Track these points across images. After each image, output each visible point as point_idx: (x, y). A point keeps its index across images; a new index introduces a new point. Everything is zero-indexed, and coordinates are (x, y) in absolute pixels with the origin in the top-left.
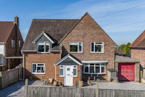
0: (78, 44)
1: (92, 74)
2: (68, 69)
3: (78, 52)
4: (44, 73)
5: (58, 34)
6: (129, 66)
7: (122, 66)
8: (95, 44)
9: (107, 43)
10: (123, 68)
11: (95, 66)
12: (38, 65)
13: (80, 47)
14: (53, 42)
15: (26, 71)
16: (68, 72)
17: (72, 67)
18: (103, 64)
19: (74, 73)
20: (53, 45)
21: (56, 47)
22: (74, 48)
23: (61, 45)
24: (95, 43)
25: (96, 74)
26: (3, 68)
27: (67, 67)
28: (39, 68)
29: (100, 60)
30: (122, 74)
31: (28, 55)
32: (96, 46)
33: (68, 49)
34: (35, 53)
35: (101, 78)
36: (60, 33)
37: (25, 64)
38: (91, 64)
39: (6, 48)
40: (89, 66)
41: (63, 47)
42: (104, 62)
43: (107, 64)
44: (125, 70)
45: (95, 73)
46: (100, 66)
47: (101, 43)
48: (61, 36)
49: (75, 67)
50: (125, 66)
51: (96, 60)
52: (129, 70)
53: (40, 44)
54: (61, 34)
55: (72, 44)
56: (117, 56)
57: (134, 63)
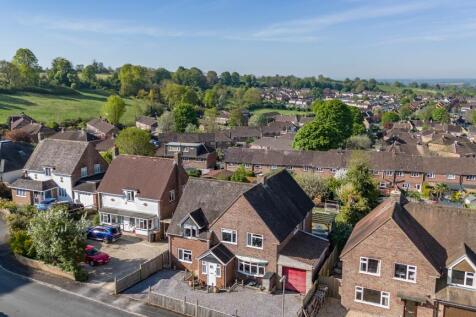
0: (230, 232)
1: (247, 274)
2: (211, 267)
3: (232, 242)
4: (192, 262)
5: (213, 211)
6: (299, 272)
7: (290, 271)
8: (252, 236)
9: (267, 237)
10: (291, 273)
11: (251, 265)
12: (185, 251)
13: (234, 235)
14: (200, 227)
15: (173, 257)
16: (211, 270)
17: (215, 265)
18: (262, 264)
19: (218, 271)
20: (201, 231)
21: (203, 233)
22: (227, 237)
23: (211, 231)
24: (252, 234)
25: (252, 275)
26: (157, 236)
27: (210, 264)
28: (186, 255)
29: (259, 259)
30: (290, 281)
31: (174, 238)
32: (253, 238)
33: (220, 237)
34: (182, 237)
35: (257, 282)
36: (216, 209)
38: (246, 262)
40: (244, 264)
41: (213, 234)
42: (263, 261)
43: (267, 264)
44: (295, 277)
45: (250, 274)
46: (258, 267)
47: (260, 236)
48: (216, 215)
49: (218, 266)
50: (293, 271)
52: (299, 278)
53: (187, 227)
54: (216, 212)
55: (224, 231)
56: (281, 256)
57: (305, 271)
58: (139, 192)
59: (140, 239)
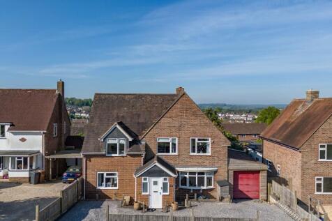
0: (170, 140)
1: (192, 188)
2: (155, 183)
3: (171, 153)
4: (117, 188)
5: (138, 123)
6: (251, 176)
7: (240, 176)
8: (197, 141)
9: (216, 140)
10: (241, 178)
11: (196, 176)
12: (107, 174)
13: (174, 145)
14: (130, 139)
18: (210, 173)
21: (135, 146)
22: (164, 148)
23: (143, 143)
24: (197, 139)
25: (199, 188)
26: (42, 176)
27: (153, 179)
28: (108, 180)
29: (205, 166)
30: (240, 188)
31: (92, 159)
32: (198, 143)
33: (154, 149)
34: (103, 156)
35: (207, 195)
36: (141, 120)
37: (86, 175)
38: (191, 173)
39: (46, 140)
40: (187, 176)
41: (147, 147)
42: (211, 169)
43: (215, 172)
44: (245, 182)
45: (197, 188)
46: (205, 176)
47: (206, 140)
48: (144, 126)
49: (165, 179)
50: (244, 176)
51: (199, 166)
52: (251, 182)
53: (111, 141)
54: (142, 123)
55: (161, 141)
56: (231, 159)
57: (258, 172)
58: (12, 125)
59: (17, 182)
